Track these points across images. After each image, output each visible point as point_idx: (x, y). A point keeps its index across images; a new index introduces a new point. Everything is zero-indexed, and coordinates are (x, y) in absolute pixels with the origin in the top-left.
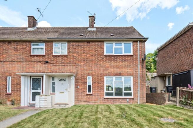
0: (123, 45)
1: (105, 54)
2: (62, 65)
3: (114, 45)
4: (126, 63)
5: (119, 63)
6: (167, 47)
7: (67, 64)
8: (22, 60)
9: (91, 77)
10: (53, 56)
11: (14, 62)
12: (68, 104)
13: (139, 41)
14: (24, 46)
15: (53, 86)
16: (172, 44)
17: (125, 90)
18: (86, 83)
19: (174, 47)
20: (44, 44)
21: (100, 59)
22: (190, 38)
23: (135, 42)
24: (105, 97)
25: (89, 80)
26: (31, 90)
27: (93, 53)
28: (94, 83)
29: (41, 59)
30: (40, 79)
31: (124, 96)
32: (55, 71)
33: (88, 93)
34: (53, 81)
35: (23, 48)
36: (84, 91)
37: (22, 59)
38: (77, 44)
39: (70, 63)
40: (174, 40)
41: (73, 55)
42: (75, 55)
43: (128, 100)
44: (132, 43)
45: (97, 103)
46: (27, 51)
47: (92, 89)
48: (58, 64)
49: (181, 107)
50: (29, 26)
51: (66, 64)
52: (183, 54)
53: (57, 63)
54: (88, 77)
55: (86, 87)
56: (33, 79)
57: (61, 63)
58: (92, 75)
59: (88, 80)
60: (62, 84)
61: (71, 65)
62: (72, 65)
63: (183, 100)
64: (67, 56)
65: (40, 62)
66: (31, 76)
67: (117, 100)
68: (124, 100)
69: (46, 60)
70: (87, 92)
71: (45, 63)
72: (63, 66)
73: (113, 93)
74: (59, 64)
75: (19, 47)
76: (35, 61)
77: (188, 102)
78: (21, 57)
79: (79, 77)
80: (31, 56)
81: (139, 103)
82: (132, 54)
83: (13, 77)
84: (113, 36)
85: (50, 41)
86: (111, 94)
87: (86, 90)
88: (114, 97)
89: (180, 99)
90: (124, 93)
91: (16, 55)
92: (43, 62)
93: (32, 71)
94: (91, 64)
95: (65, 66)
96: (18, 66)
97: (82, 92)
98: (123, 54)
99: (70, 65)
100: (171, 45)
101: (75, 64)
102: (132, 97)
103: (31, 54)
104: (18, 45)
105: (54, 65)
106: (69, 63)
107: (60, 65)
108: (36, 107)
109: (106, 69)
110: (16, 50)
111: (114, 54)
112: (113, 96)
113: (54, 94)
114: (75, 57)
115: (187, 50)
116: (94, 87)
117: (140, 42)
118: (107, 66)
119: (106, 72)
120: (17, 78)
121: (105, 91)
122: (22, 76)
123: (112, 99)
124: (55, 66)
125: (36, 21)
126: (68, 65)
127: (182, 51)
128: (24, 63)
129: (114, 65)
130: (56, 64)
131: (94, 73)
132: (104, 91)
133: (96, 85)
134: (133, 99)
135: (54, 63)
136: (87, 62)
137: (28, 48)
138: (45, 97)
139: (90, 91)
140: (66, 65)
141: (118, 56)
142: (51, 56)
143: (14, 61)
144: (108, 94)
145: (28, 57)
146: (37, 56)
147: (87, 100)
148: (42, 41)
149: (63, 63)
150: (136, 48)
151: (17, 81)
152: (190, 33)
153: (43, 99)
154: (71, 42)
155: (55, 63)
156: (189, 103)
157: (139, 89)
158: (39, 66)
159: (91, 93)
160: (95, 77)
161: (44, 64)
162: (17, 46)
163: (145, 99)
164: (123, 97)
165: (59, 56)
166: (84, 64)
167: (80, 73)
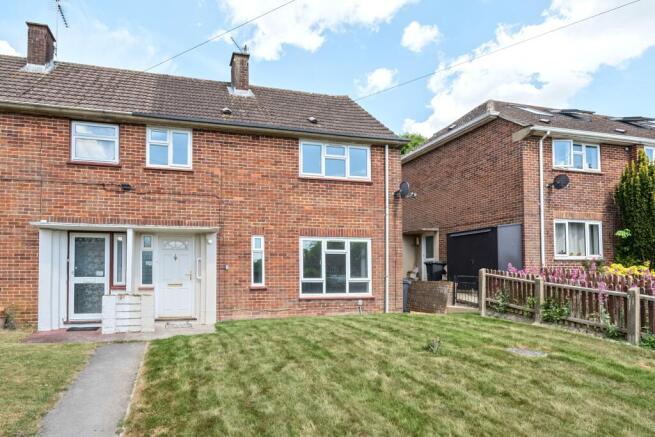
0: (347, 153)
1: (302, 174)
2: (174, 200)
3: (325, 151)
4: (356, 203)
5: (337, 201)
6: (425, 159)
7: (192, 198)
8: (36, 177)
9: (262, 239)
10: (146, 170)
11: (6, 180)
12: (195, 319)
13: (387, 147)
14: (46, 132)
15: (148, 263)
16: (440, 154)
17: (352, 276)
18: (247, 255)
19: (445, 161)
20: (117, 128)
21: (287, 186)
22: (489, 147)
23: (377, 146)
24: (303, 296)
25: (258, 248)
26: (72, 275)
27: (268, 168)
28: (271, 254)
29: (107, 177)
30: (103, 240)
31: (350, 291)
32: (155, 217)
33: (254, 285)
34: (147, 249)
35: (41, 138)
36: (244, 278)
37: (39, 174)
38: (223, 139)
39: (201, 193)
40: (445, 145)
41: (211, 170)
42: (217, 172)
43: (360, 302)
44: (369, 150)
45: (278, 314)
46: (55, 149)
47: (266, 273)
48: (162, 197)
49: (492, 317)
50: (33, 58)
51: (187, 197)
52: (470, 184)
53: (159, 193)
54: (253, 238)
55: (250, 266)
56: (77, 240)
57: (174, 194)
58: (266, 233)
59: (253, 248)
60: (176, 258)
61: (203, 202)
62: (208, 202)
63: (500, 301)
64: (191, 172)
65: (103, 185)
66: (69, 232)
67: (334, 303)
68: (350, 303)
69: (125, 181)
70: (250, 281)
71: (120, 189)
72: (179, 202)
73: (321, 284)
74: (167, 196)
75: (27, 131)
76: (86, 181)
77: (512, 305)
78: (36, 166)
79: (228, 236)
80: (71, 164)
81: (387, 311)
82: (368, 178)
83: (5, 234)
84: (314, 122)
85: (138, 120)
86: (317, 288)
87: (250, 275)
88: (324, 295)
89: (489, 299)
90: (351, 284)
91: (14, 156)
92: (114, 187)
93: (76, 216)
94: (263, 201)
95: (184, 202)
96: (23, 195)
97: (237, 282)
98: (348, 177)
99: (201, 199)
100: (435, 155)
101: (215, 199)
102: (369, 294)
103: (70, 157)
104: (23, 126)
105: (149, 199)
106: (199, 195)
107: (169, 200)
108: (105, 331)
109: (305, 216)
110: (16, 141)
111: (323, 175)
112: (321, 292)
113: (152, 289)
114: (218, 176)
115: (480, 173)
116: (272, 268)
117: (389, 148)
118: (307, 208)
119: (303, 226)
120: (20, 237)
121: (302, 279)
122: (41, 232)
123: (320, 300)
124: (154, 200)
125: (54, 40)
126: (194, 202)
127: (467, 175)
128: (46, 187)
129: (325, 206)
130: (157, 196)
131: (272, 228)
132: (298, 278)
133: (276, 262)
134: (372, 299)
135: (149, 193)
136: (252, 193)
137: (59, 139)
138: (135, 300)
139: (257, 278)
140: (189, 201)
141: (336, 181)
142: (141, 171)
143: (6, 177)
144: (307, 288)
145: (61, 166)
146: (92, 166)
147: (250, 305)
148: (108, 120)
149: (179, 194)
150: (379, 164)
151: (20, 246)
152: (488, 132)
153: (127, 308)
154: (204, 131)
155: (154, 193)
156: (515, 309)
157: (387, 274)
158: (99, 201)
159: (262, 285)
160: (275, 238)
161: (118, 192)
162: (19, 129)
163: (400, 299)
164: (348, 294)
165: (165, 171)
166: (242, 199)
167: (229, 225)
